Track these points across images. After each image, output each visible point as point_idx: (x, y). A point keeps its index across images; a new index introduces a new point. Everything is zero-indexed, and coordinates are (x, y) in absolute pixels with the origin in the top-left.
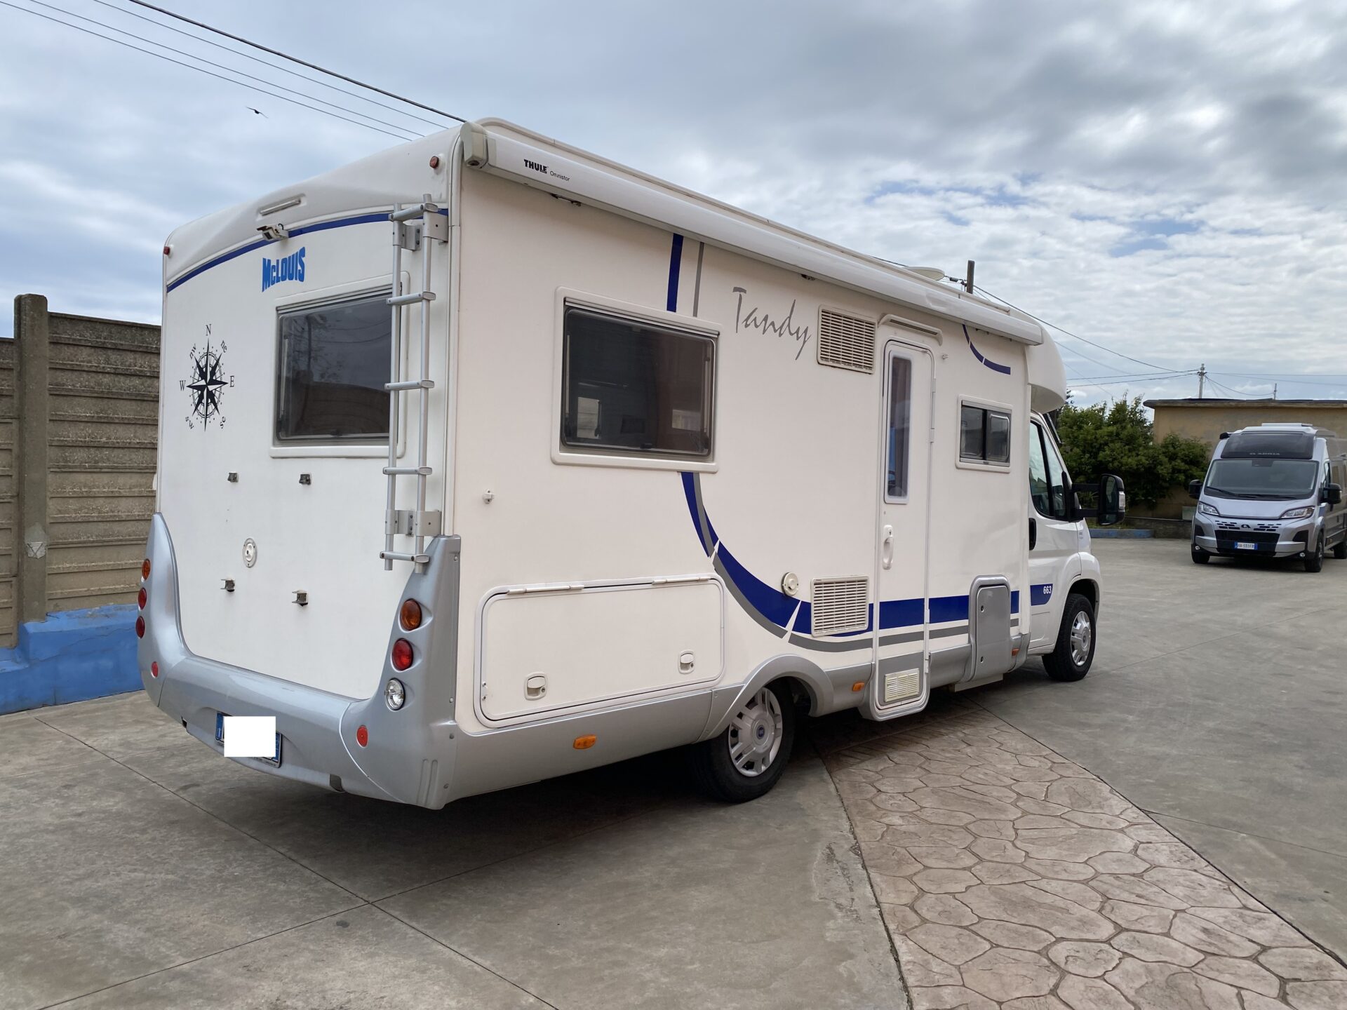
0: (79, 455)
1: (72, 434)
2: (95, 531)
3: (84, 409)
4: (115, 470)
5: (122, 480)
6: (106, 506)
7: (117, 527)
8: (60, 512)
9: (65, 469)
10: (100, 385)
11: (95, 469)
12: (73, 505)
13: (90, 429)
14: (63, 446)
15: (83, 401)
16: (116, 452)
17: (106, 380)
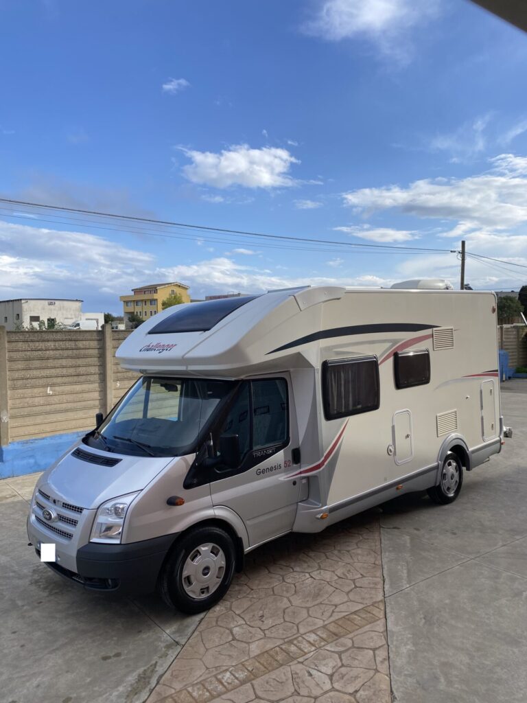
0: (20, 382)
1: (16, 375)
2: (26, 411)
3: (20, 365)
4: (33, 387)
5: (36, 390)
6: (30, 401)
7: (34, 409)
8: (13, 404)
9: (14, 388)
10: (26, 355)
11: (25, 387)
12: (18, 401)
13: (23, 372)
14: (13, 380)
15: (20, 362)
16: (33, 380)
17: (28, 353)
